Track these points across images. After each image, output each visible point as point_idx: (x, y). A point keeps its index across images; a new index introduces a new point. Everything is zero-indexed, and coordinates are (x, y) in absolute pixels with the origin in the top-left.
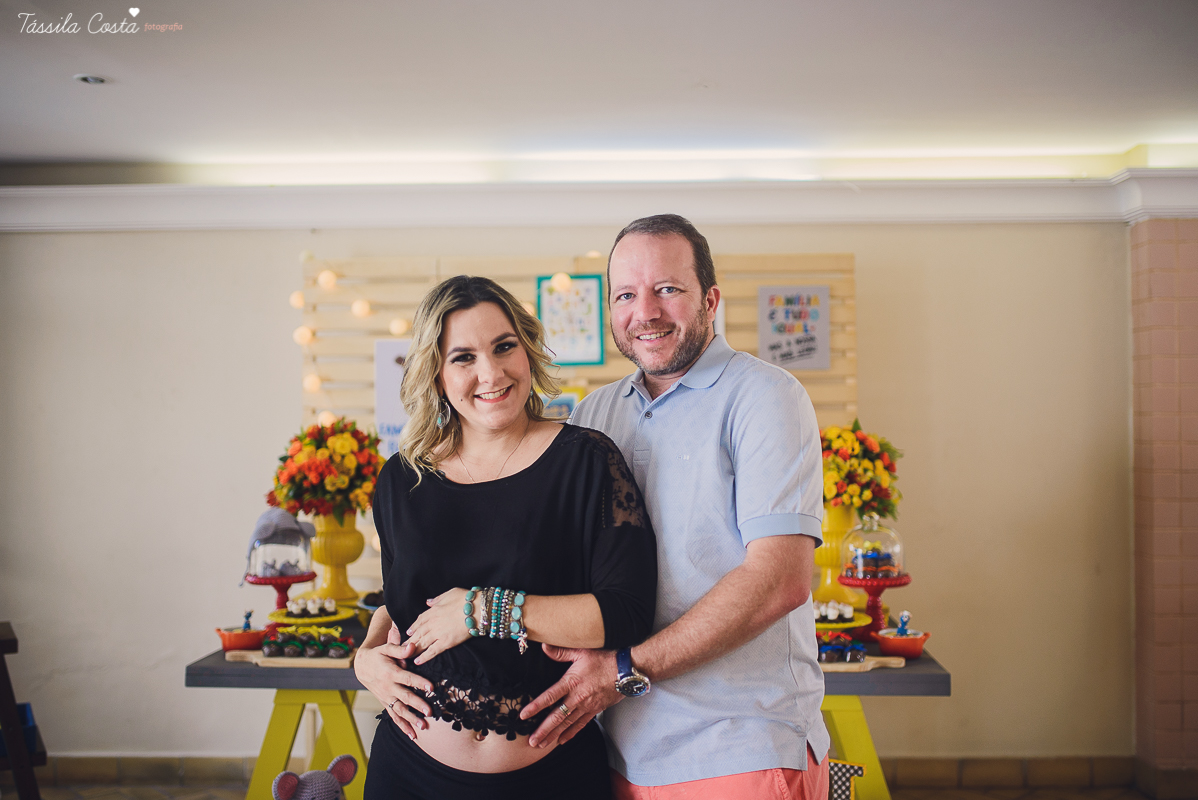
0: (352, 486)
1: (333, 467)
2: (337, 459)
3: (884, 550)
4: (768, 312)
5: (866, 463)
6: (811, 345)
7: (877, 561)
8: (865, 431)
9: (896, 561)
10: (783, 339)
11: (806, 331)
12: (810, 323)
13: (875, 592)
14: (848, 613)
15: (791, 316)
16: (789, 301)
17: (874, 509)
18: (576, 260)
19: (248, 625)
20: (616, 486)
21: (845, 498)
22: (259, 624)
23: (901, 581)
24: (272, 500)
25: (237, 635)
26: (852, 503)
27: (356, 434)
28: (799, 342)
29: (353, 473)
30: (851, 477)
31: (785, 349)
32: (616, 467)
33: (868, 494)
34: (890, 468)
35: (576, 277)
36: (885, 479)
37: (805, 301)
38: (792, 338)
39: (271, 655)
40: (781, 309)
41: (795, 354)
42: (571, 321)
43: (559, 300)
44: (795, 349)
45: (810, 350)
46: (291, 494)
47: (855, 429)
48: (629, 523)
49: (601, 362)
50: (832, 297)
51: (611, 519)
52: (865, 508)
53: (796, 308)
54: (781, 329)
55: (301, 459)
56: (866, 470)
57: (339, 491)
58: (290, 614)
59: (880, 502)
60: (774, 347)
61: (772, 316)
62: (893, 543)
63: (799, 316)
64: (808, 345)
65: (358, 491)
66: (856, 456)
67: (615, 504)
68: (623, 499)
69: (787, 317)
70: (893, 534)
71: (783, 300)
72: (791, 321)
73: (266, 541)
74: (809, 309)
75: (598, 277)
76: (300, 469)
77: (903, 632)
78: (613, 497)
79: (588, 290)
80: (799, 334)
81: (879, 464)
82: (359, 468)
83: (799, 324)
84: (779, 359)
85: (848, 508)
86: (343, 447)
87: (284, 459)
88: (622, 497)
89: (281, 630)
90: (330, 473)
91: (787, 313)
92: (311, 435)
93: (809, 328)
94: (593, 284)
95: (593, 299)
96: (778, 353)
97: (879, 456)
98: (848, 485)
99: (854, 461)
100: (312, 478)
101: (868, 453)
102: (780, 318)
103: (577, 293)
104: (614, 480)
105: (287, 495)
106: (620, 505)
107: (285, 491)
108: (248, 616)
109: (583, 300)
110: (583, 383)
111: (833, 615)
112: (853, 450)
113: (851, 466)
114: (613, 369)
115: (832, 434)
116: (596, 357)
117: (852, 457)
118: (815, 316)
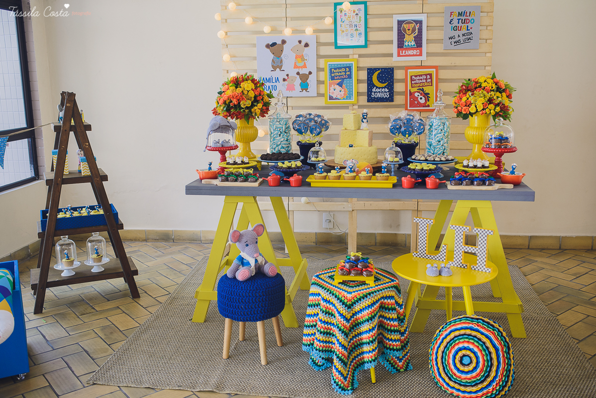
0: (253, 105)
1: (244, 96)
2: (246, 93)
3: (505, 135)
4: (449, 21)
5: (498, 94)
6: (470, 36)
7: (501, 140)
8: (498, 78)
9: (511, 140)
10: (455, 34)
11: (468, 30)
12: (470, 25)
13: (499, 155)
14: (487, 164)
15: (460, 22)
16: (460, 14)
17: (500, 116)
19: (210, 168)
21: (487, 110)
22: (215, 167)
23: (512, 150)
24: (215, 112)
25: (205, 173)
26: (490, 113)
27: (253, 81)
29: (253, 99)
30: (490, 101)
31: (457, 39)
33: (498, 109)
34: (509, 96)
35: (353, 3)
36: (506, 102)
37: (467, 14)
38: (461, 33)
39: (222, 181)
40: (455, 18)
41: (462, 42)
42: (351, 25)
43: (345, 15)
44: (462, 38)
45: (469, 39)
46: (225, 109)
47: (493, 77)
49: (365, 46)
50: (481, 12)
52: (496, 115)
53: (463, 18)
54: (455, 29)
55: (229, 93)
56: (498, 97)
57: (247, 108)
58: (228, 164)
59: (503, 112)
60: (451, 38)
61: (451, 22)
62: (510, 132)
63: (464, 22)
64: (468, 37)
65: (256, 108)
66: (493, 91)
69: (458, 23)
70: (510, 128)
71: (457, 14)
72: (460, 24)
73: (216, 131)
74: (470, 18)
75: (364, 3)
76: (228, 97)
77: (512, 173)
81: (504, 94)
82: (255, 97)
83: (465, 25)
84: (453, 43)
85: (488, 115)
86: (248, 87)
87: (220, 93)
89: (226, 170)
90: (243, 99)
91: (459, 20)
92: (232, 81)
93: (469, 28)
94: (362, 7)
95: (362, 15)
97: (504, 91)
98: (489, 104)
99: (492, 93)
100: (235, 101)
101: (499, 90)
102: (455, 23)
103: (354, 12)
105: (223, 110)
107: (222, 108)
108: (210, 164)
109: (357, 15)
110: (356, 56)
111: (479, 165)
112: (492, 88)
113: (491, 95)
114: (372, 49)
115: (482, 80)
116: (363, 43)
117: (491, 91)
118: (473, 22)
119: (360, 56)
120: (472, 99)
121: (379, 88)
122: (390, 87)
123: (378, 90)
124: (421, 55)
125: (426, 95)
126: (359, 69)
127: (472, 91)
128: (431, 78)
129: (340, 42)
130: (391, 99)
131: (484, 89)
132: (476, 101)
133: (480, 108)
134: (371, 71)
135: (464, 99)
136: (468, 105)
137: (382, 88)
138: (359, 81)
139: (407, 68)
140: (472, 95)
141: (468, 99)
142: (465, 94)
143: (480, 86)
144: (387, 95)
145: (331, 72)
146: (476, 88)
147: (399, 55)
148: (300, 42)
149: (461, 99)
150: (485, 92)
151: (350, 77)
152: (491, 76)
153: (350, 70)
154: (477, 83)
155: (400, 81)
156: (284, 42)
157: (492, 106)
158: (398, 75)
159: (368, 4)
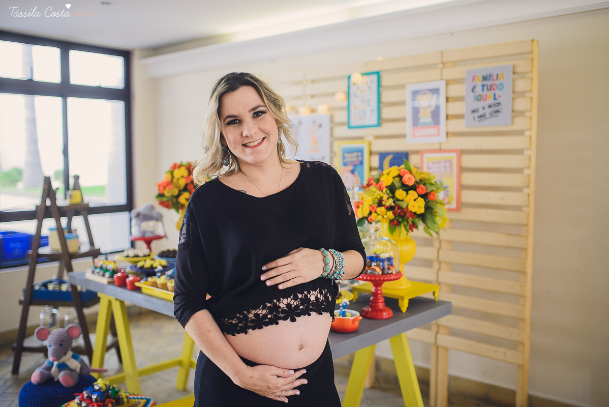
4: (471, 88)
6: (498, 108)
10: (479, 105)
11: (495, 99)
12: (498, 92)
15: (485, 88)
16: (485, 78)
28: (490, 106)
31: (481, 112)
35: (364, 74)
37: (495, 78)
38: (485, 104)
40: (479, 83)
41: (488, 116)
42: (363, 101)
43: (358, 88)
44: (488, 111)
45: (497, 111)
49: (379, 124)
53: (488, 83)
54: (479, 98)
60: (474, 111)
61: (473, 90)
63: (490, 88)
64: (496, 109)
69: (483, 90)
71: (481, 78)
72: (485, 92)
74: (497, 83)
75: (378, 73)
79: (372, 82)
80: (491, 101)
83: (492, 92)
84: (477, 119)
91: (483, 86)
93: (497, 97)
94: (375, 77)
95: (374, 87)
96: (477, 114)
102: (479, 90)
103: (367, 84)
109: (369, 88)
110: (371, 138)
114: (387, 129)
116: (375, 122)
118: (501, 87)
124: (438, 134)
128: (451, 166)
129: (353, 122)
134: (383, 156)
138: (371, 169)
139: (422, 152)
145: (344, 158)
147: (414, 136)
148: (314, 122)
151: (361, 163)
153: (362, 155)
156: (300, 123)
159: (381, 74)
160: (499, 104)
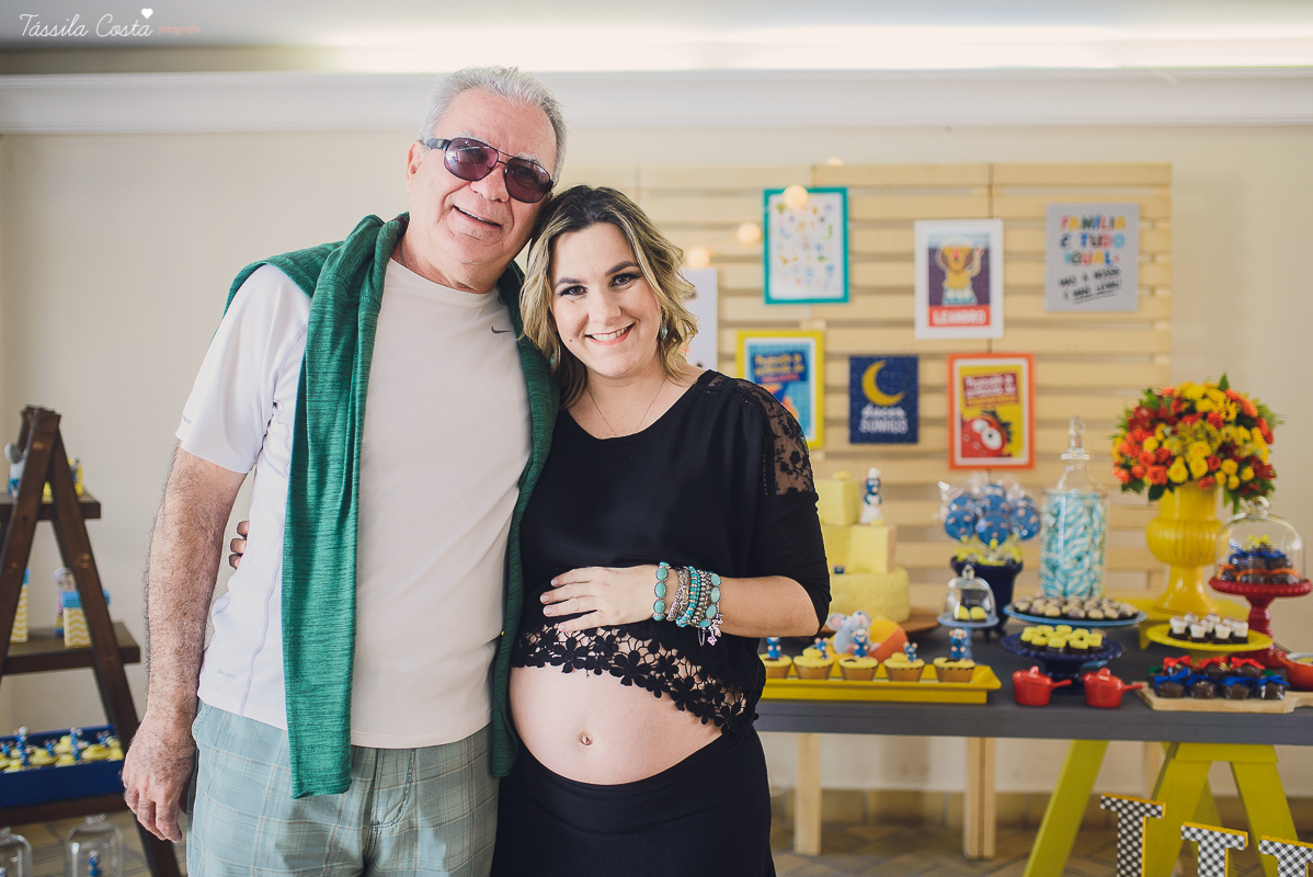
3: (1275, 547)
4: (1059, 238)
6: (1114, 279)
10: (1077, 271)
11: (1108, 261)
12: (1113, 251)
15: (1088, 241)
16: (1087, 223)
17: (1254, 492)
18: (814, 168)
20: (778, 444)
28: (1098, 275)
30: (1226, 450)
31: (1080, 285)
32: (777, 420)
33: (1247, 473)
35: (814, 190)
38: (1090, 270)
40: (1076, 234)
41: (1093, 291)
42: (806, 246)
43: (792, 219)
44: (1093, 284)
45: (1111, 285)
48: (796, 489)
49: (845, 299)
50: (1142, 218)
51: (773, 486)
53: (1095, 232)
54: (1076, 259)
59: (1261, 483)
60: (1065, 282)
61: (1064, 242)
62: (1291, 537)
63: (1099, 242)
64: (1109, 280)
67: (777, 466)
68: (788, 461)
69: (1084, 244)
71: (1080, 222)
72: (1089, 248)
74: (1112, 233)
75: (843, 191)
78: (776, 458)
79: (829, 208)
80: (1099, 266)
83: (1101, 251)
84: (1071, 297)
88: (786, 457)
91: (1084, 237)
93: (1111, 258)
94: (836, 199)
95: (835, 219)
96: (1071, 289)
97: (1256, 422)
98: (1222, 460)
102: (1075, 244)
103: (815, 211)
104: (776, 437)
106: (784, 468)
109: (822, 220)
110: (820, 325)
111: (1223, 633)
112: (1228, 414)
113: (1227, 435)
114: (861, 307)
115: (1193, 393)
116: (838, 293)
117: (1227, 423)
118: (1120, 242)
119: (831, 324)
120: (1172, 445)
121: (881, 407)
122: (910, 406)
123: (878, 413)
124: (987, 322)
125: (1004, 428)
126: (828, 357)
127: (1172, 422)
128: (1014, 384)
129: (777, 291)
130: (911, 436)
131: (1205, 416)
132: (1185, 449)
133: (1200, 469)
134: (859, 364)
135: (1150, 445)
136: (1165, 460)
137: (889, 407)
139: (952, 357)
140: (1174, 433)
141: (1160, 444)
142: (1151, 430)
143: (1192, 411)
144: (901, 427)
145: (755, 365)
146: (1180, 416)
147: (932, 324)
149: (1139, 443)
150: (1210, 427)
151: (803, 377)
152: (1216, 382)
153: (804, 362)
154: (1180, 400)
155: (935, 389)
157: (1229, 465)
158: (929, 374)
159: (850, 193)
160: (1115, 272)
